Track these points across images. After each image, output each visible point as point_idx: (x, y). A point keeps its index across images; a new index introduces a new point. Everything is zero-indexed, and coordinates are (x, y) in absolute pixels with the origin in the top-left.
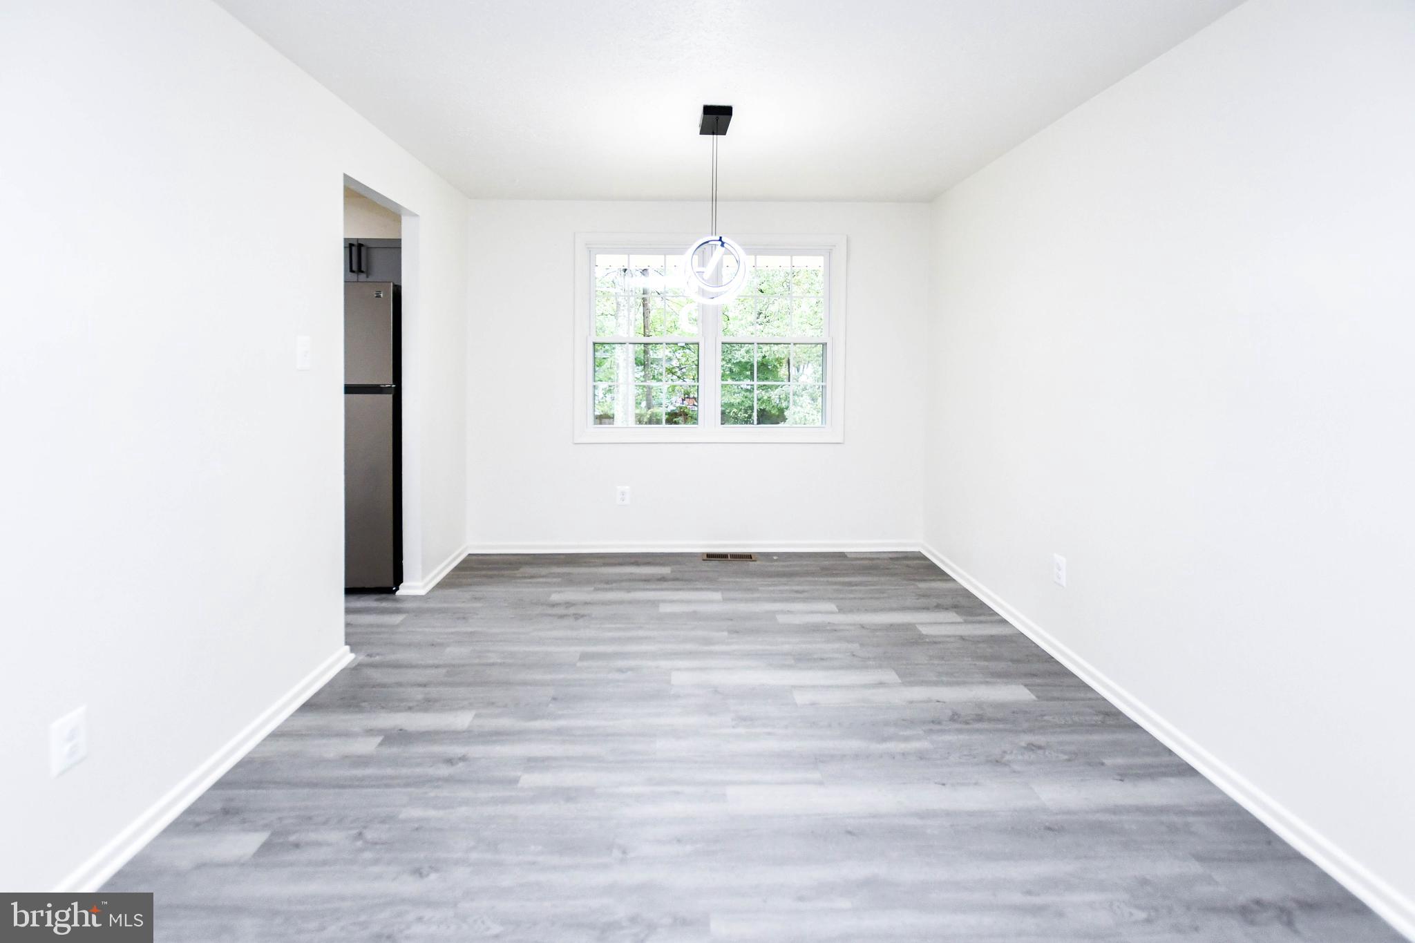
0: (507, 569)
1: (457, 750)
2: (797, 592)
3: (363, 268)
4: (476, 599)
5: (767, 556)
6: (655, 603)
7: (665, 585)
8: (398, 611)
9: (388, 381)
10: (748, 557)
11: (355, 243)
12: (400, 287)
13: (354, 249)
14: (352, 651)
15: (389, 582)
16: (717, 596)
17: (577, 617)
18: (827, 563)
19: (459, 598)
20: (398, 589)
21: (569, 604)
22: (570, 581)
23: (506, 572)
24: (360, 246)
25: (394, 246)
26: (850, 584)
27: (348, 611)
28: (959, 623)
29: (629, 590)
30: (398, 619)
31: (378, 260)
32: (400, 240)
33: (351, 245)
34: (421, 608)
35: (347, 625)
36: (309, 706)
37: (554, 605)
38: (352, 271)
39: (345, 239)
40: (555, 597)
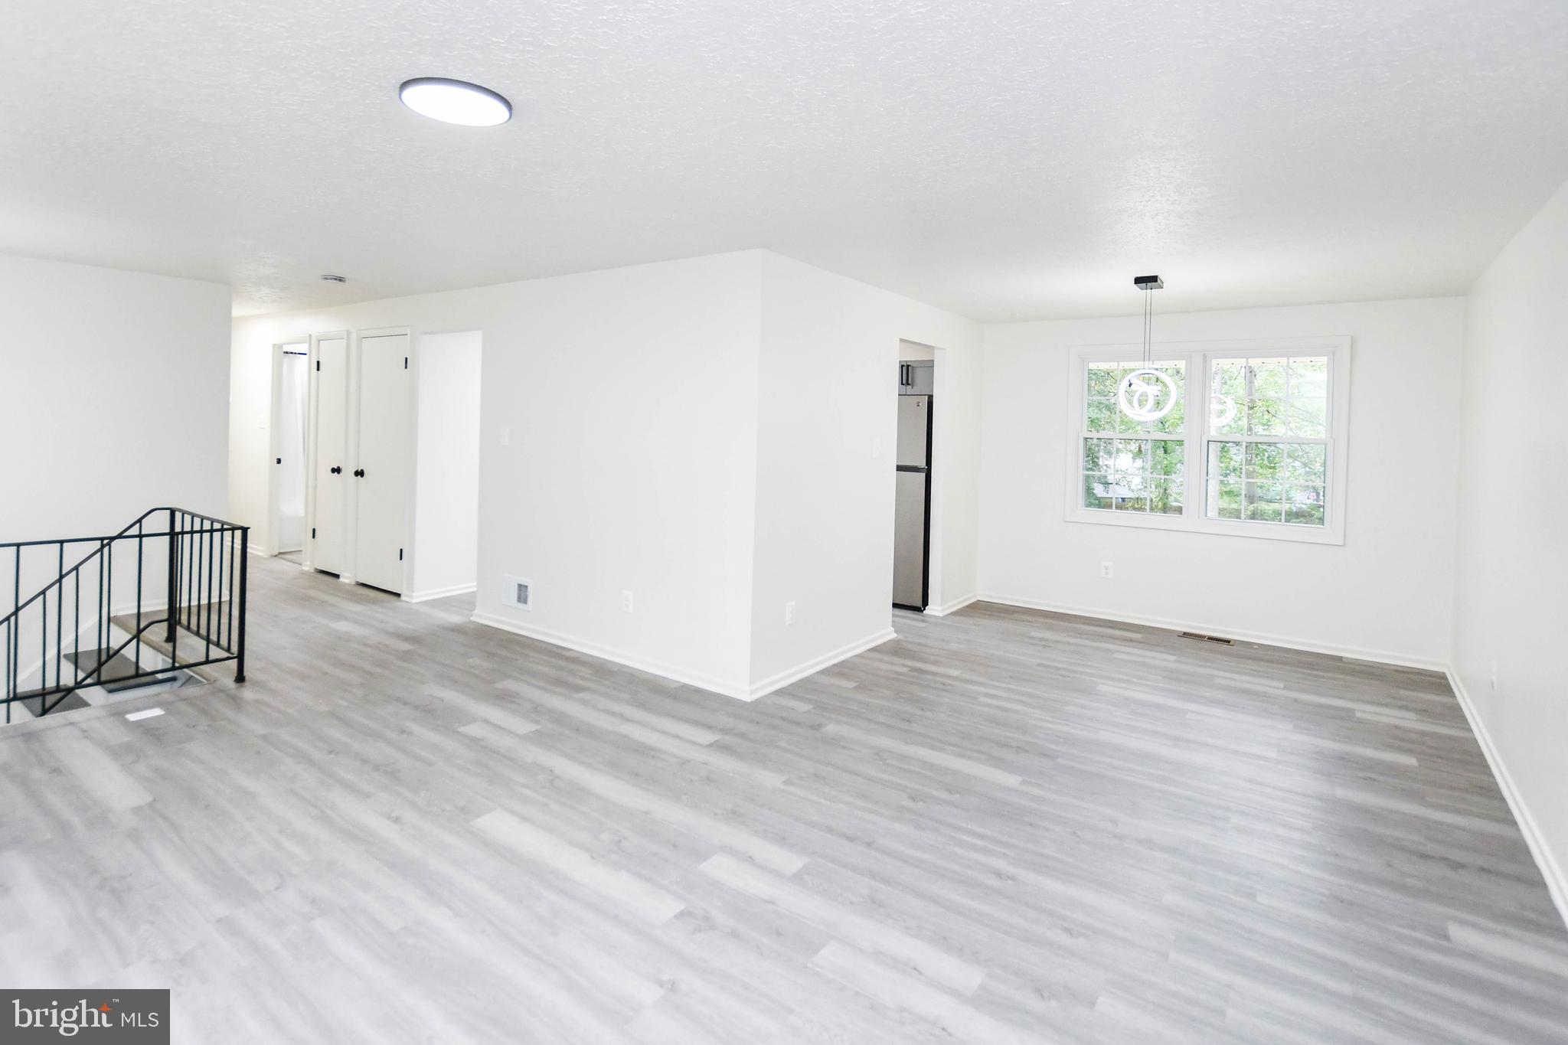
0: (1004, 613)
1: (948, 681)
2: (1255, 671)
3: (910, 382)
4: (976, 625)
5: (1248, 645)
6: (1112, 652)
7: (1131, 644)
8: (924, 621)
9: (923, 464)
10: (1228, 642)
11: (905, 364)
12: (932, 396)
13: (905, 369)
14: (895, 632)
15: (919, 604)
16: (1173, 658)
17: (1045, 646)
18: (1310, 660)
19: (966, 622)
20: (924, 609)
21: (1042, 639)
22: (1050, 628)
23: (1002, 615)
24: (908, 366)
25: (929, 365)
26: (1316, 676)
27: (893, 615)
28: (1413, 720)
29: (1094, 641)
30: (924, 625)
31: (919, 376)
32: (933, 361)
33: (902, 366)
34: (939, 622)
35: (893, 621)
36: (874, 650)
37: (1030, 638)
38: (902, 384)
39: (900, 361)
40: (1033, 634)
